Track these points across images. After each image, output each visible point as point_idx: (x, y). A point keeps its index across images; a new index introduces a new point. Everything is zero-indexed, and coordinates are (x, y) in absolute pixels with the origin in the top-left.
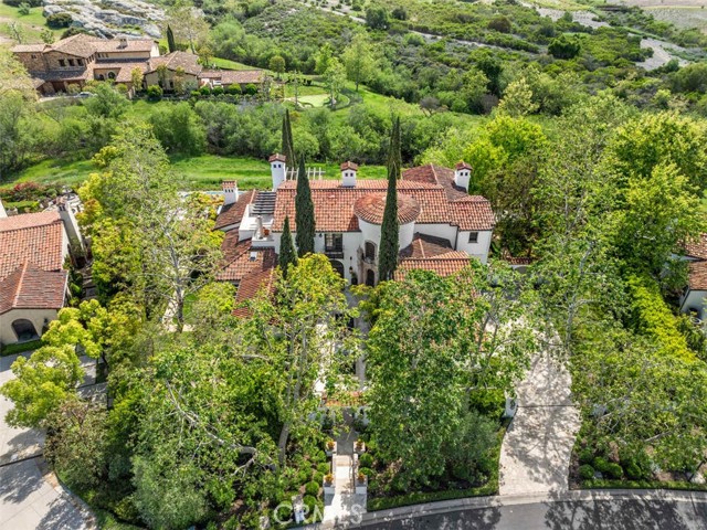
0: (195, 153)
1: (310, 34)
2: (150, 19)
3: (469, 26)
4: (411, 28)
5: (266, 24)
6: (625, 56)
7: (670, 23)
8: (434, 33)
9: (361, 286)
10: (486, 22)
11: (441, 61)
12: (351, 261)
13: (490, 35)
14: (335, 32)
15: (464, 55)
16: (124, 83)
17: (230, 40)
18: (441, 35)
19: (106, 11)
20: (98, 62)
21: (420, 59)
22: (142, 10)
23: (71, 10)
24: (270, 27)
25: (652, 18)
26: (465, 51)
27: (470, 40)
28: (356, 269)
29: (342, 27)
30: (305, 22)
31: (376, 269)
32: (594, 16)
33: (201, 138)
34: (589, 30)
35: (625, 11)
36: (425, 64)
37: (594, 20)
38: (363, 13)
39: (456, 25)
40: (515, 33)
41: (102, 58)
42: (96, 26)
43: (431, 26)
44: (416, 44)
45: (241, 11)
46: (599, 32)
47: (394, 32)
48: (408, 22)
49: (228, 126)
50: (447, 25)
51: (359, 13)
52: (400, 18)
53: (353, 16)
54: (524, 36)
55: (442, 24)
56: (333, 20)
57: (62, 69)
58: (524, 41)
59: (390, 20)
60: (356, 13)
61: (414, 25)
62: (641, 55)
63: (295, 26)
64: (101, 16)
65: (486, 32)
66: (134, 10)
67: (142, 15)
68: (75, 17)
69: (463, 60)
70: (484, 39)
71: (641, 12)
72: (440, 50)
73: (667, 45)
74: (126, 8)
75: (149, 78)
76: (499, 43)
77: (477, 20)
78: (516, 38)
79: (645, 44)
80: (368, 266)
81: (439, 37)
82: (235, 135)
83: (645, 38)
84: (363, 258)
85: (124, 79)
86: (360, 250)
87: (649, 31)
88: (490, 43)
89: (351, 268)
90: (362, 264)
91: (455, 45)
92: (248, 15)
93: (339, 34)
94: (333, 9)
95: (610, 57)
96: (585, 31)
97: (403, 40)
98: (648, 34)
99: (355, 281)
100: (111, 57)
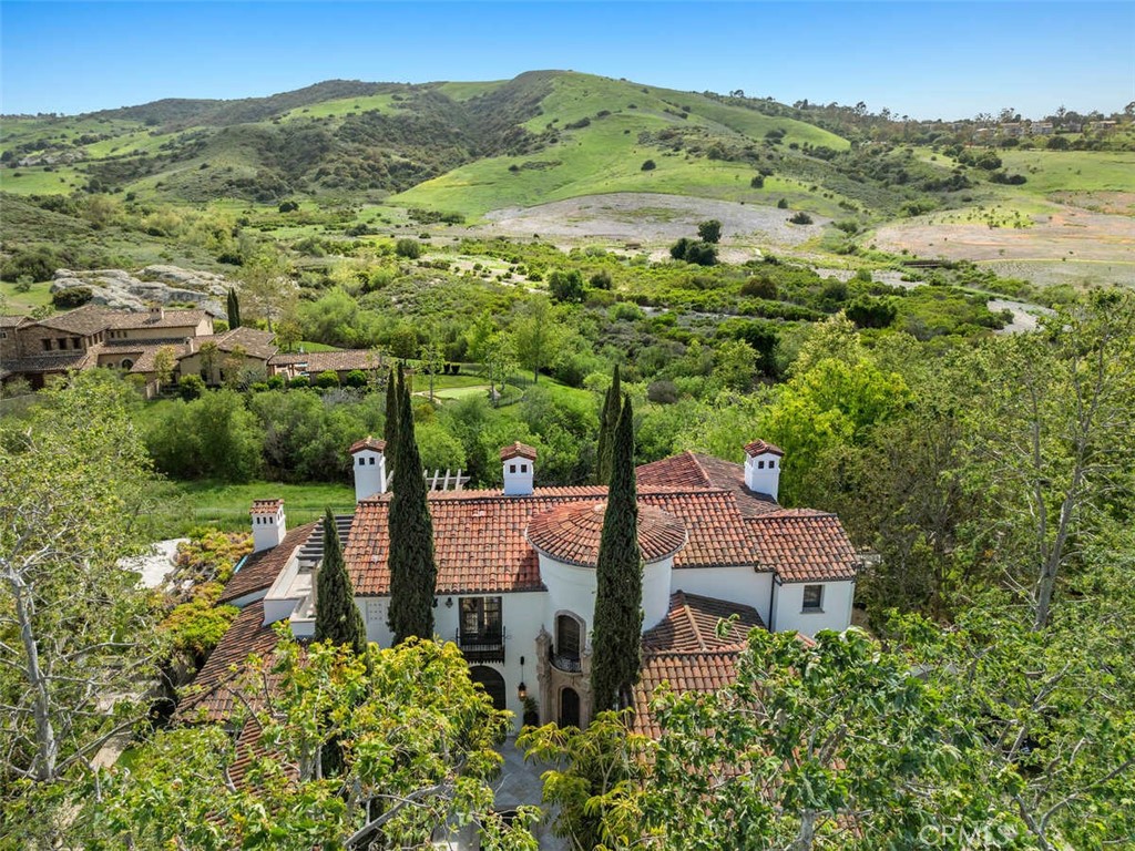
0: (239, 478)
1: (463, 309)
2: (213, 294)
3: (713, 292)
4: (620, 298)
5: (394, 299)
6: (972, 321)
7: (1022, 280)
8: (657, 304)
9: (548, 728)
10: (736, 288)
11: (672, 337)
12: (522, 668)
13: (745, 303)
14: (501, 306)
15: (710, 329)
16: (144, 373)
17: (332, 315)
18: (669, 307)
19: (147, 284)
20: (108, 344)
21: (638, 336)
22: (203, 282)
23: (94, 283)
24: (400, 302)
25: (992, 275)
26: (710, 324)
27: (715, 312)
28: (534, 688)
29: (512, 300)
30: (454, 295)
31: (584, 686)
32: (902, 275)
33: (251, 451)
34: (901, 292)
35: (949, 267)
36: (646, 343)
37: (904, 280)
38: (545, 283)
39: (690, 292)
40: (785, 298)
41: (116, 338)
42: (126, 303)
43: (651, 296)
44: (631, 318)
45: (357, 283)
46: (917, 293)
47: (595, 304)
48: (616, 292)
49: (302, 428)
50: (675, 292)
51: (540, 283)
52: (601, 287)
53: (531, 287)
54: (800, 302)
55: (668, 292)
56: (500, 291)
57: (46, 354)
58: (801, 309)
59: (585, 289)
60: (534, 284)
61: (625, 296)
62: (996, 320)
63: (440, 299)
64: (138, 291)
65: (739, 300)
66: (191, 281)
67: (202, 288)
68: (97, 292)
69: (709, 335)
70: (737, 310)
71: (974, 267)
72: (669, 323)
73: (1031, 307)
74: (179, 280)
75: (185, 365)
76: (761, 313)
77: (723, 285)
78: (787, 306)
79: (996, 307)
80: (563, 678)
81: (666, 310)
82: (314, 444)
83: (992, 299)
84: (551, 656)
85: (145, 368)
86: (543, 638)
87: (995, 289)
88: (748, 313)
89: (522, 687)
90: (549, 673)
91: (693, 318)
92: (367, 289)
93: (508, 309)
94: (499, 278)
95: (949, 322)
96: (895, 293)
97: (610, 313)
98: (994, 294)
99: (531, 718)
100: (131, 336)
